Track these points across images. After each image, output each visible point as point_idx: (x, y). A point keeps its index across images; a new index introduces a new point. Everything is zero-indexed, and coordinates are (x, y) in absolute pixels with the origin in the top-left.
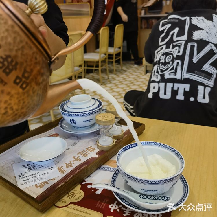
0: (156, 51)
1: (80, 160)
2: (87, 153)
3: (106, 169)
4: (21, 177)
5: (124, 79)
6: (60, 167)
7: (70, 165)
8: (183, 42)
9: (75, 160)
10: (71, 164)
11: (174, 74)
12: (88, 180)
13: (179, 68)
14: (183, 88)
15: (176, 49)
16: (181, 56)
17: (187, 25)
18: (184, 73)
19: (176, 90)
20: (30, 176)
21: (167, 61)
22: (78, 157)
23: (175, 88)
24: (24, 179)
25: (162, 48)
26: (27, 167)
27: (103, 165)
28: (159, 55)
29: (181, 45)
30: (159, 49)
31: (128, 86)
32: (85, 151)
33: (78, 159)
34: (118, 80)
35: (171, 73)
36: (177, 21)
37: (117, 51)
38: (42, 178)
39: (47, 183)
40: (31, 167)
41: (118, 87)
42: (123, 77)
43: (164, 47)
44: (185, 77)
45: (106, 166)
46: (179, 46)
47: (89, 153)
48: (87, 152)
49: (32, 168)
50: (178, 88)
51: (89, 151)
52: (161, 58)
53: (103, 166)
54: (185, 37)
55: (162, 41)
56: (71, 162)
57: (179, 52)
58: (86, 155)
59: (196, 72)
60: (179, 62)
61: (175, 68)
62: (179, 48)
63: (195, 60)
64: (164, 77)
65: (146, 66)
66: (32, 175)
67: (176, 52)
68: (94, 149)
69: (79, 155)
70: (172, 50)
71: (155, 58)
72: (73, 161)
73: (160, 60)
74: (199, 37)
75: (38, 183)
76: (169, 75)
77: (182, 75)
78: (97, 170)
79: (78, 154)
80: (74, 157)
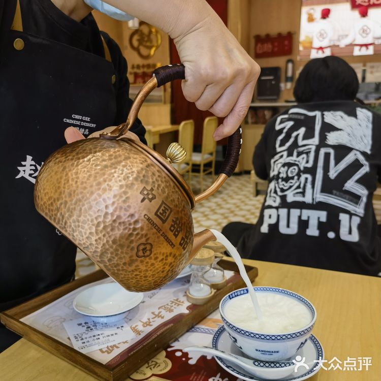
0: (272, 161)
1: (163, 318)
2: (172, 308)
3: (202, 330)
4: (77, 338)
5: (219, 205)
6: (134, 326)
7: (148, 323)
8: (313, 148)
9: (155, 317)
10: (150, 322)
11: (301, 195)
12: (176, 345)
13: (309, 186)
14: (316, 217)
15: (303, 158)
16: (311, 168)
17: (318, 124)
18: (316, 194)
19: (305, 221)
20: (91, 337)
21: (290, 175)
22: (160, 312)
23: (304, 218)
24: (83, 341)
25: (282, 156)
26: (84, 326)
27: (197, 324)
28: (277, 167)
29: (310, 152)
30: (277, 157)
31: (226, 218)
32: (169, 304)
33: (158, 316)
34: (209, 207)
35: (297, 193)
36: (302, 117)
37: (207, 159)
38: (108, 340)
39: (117, 347)
40: (91, 326)
41: (209, 219)
42: (216, 203)
43: (285, 154)
44: (318, 200)
45: (202, 326)
46: (308, 153)
47: (175, 308)
48: (172, 306)
49: (93, 328)
50: (309, 217)
51: (175, 305)
52: (281, 171)
53: (197, 326)
54: (316, 140)
55: (281, 145)
56: (149, 319)
57: (307, 162)
58: (171, 311)
59: (334, 192)
60: (309, 177)
61: (302, 186)
62: (308, 156)
63: (333, 174)
64: (286, 200)
65: (257, 184)
66: (94, 336)
67: (302, 162)
68: (183, 302)
69: (161, 310)
70: (298, 159)
71: (271, 171)
72: (153, 318)
73: (279, 173)
74: (337, 141)
75: (104, 347)
76: (294, 196)
77: (314, 197)
78: (188, 331)
79: (159, 308)
80: (153, 313)
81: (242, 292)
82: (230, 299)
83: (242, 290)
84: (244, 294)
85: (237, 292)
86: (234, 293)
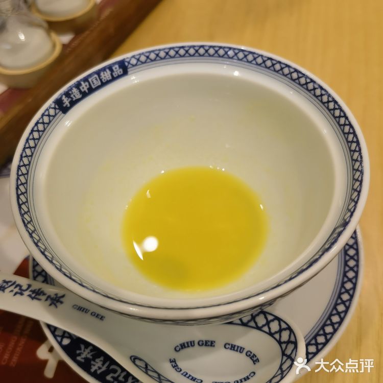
81: (106, 75)
82: (65, 110)
83: (104, 69)
84: (114, 79)
85: (86, 79)
86: (78, 85)
